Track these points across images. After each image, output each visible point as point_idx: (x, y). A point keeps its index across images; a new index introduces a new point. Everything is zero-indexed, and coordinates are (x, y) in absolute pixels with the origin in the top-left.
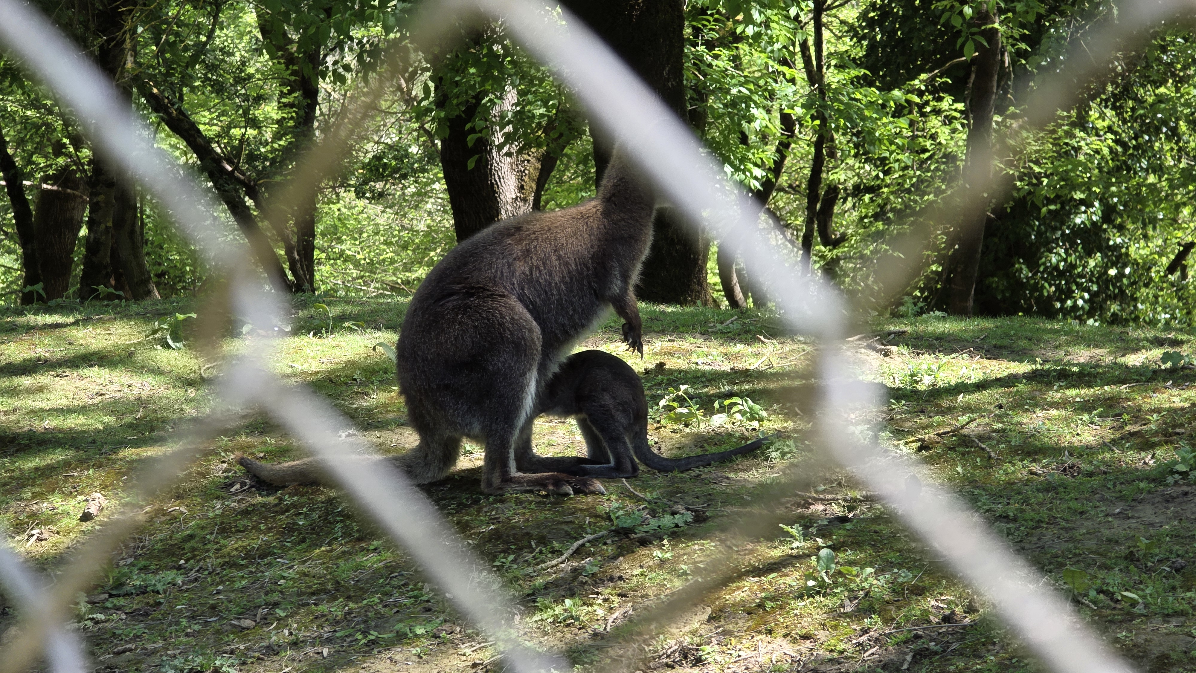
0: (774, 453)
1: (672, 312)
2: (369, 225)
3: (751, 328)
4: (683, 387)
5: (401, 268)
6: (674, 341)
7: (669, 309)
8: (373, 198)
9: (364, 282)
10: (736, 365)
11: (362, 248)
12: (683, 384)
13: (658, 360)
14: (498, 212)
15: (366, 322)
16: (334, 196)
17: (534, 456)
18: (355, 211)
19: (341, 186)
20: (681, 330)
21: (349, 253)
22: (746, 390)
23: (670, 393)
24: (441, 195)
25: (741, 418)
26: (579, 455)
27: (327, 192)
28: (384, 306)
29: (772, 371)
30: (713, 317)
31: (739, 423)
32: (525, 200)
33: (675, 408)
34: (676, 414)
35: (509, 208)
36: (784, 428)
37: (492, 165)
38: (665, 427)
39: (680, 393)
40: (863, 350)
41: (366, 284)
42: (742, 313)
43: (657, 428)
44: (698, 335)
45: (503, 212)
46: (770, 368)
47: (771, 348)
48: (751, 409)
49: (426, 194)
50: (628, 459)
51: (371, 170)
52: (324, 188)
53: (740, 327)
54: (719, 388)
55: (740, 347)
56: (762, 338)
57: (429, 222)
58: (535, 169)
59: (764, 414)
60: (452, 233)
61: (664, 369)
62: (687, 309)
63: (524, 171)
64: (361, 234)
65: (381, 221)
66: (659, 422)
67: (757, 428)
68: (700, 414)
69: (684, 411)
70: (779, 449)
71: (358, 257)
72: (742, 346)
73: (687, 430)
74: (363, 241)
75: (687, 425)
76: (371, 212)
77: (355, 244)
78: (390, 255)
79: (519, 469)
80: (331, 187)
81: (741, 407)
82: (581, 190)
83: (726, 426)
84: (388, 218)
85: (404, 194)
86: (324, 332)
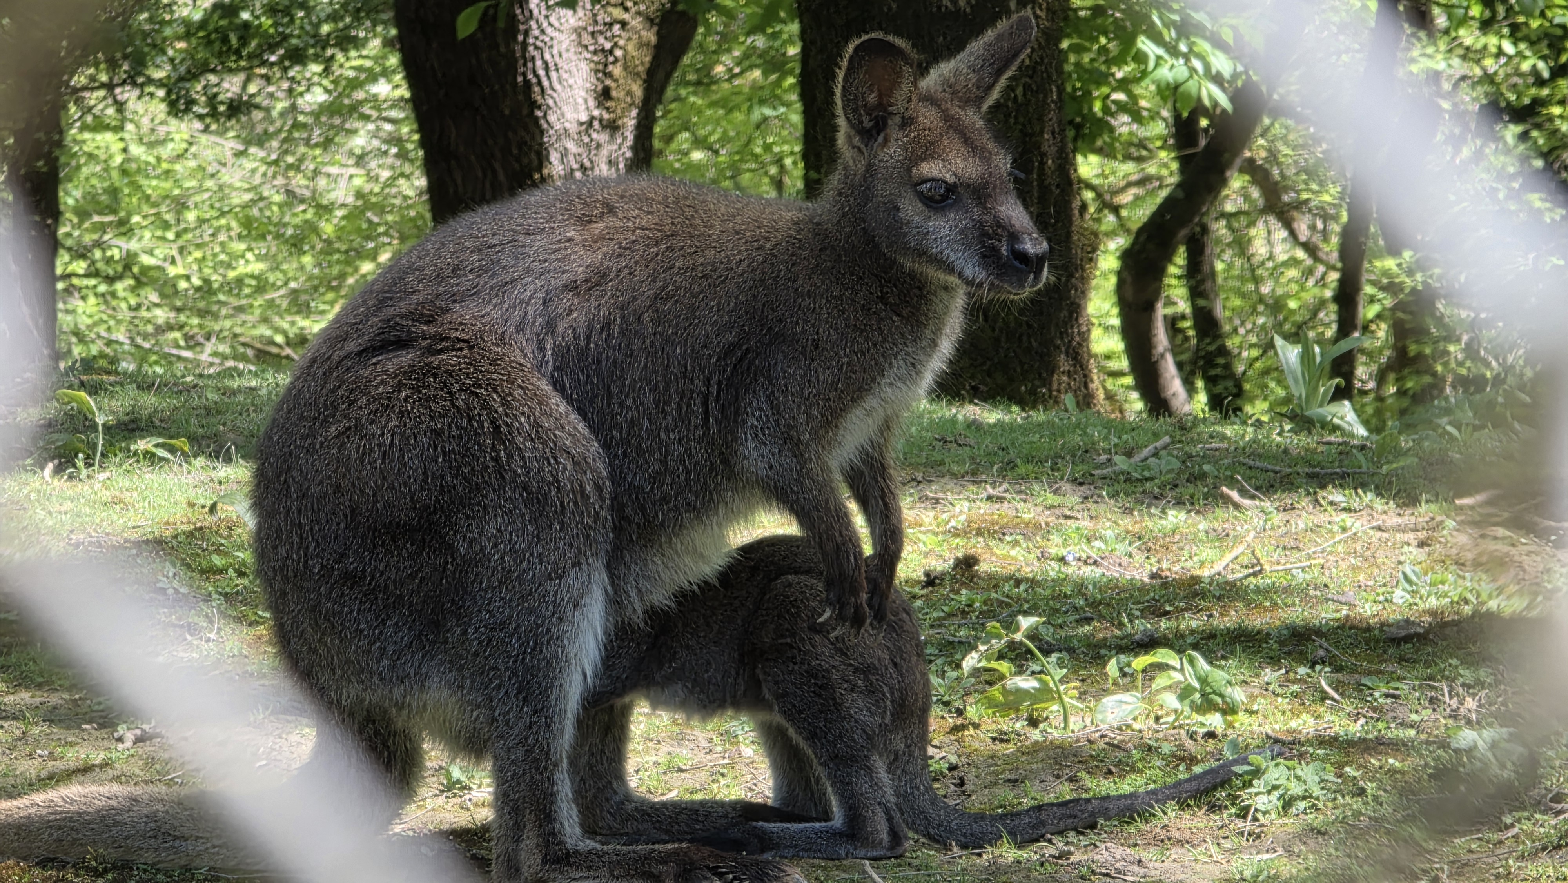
0: (1264, 798)
1: (999, 424)
2: (200, 190)
3: (1206, 467)
4: (1026, 622)
5: (285, 304)
6: (1001, 499)
7: (991, 416)
8: (214, 114)
9: (187, 338)
10: (1165, 565)
11: (181, 250)
12: (1026, 613)
13: (961, 547)
14: (542, 158)
15: (193, 439)
16: (111, 111)
17: (628, 797)
18: (166, 151)
19: (131, 80)
20: (1022, 470)
21: (147, 260)
22: (1192, 632)
23: (991, 636)
24: (394, 114)
25: (1176, 704)
26: (749, 797)
27: (93, 98)
28: (240, 398)
29: (1260, 581)
30: (1106, 438)
31: (1171, 718)
32: (612, 127)
33: (1002, 677)
34: (1005, 692)
35: (571, 146)
36: (1291, 732)
37: (526, 33)
38: (976, 726)
39: (1018, 637)
40: (1501, 532)
41: (191, 342)
42: (1183, 428)
43: (956, 729)
44: (1066, 487)
45: (554, 157)
46: (1255, 574)
47: (1258, 522)
48: (1203, 681)
49: (354, 108)
50: (879, 810)
51: (208, 42)
52: (85, 88)
53: (1176, 464)
54: (1121, 625)
55: (1175, 517)
56: (1235, 495)
57: (358, 182)
58: (641, 45)
59: (1238, 694)
60: (422, 210)
61: (976, 575)
62: (1039, 416)
63: (611, 52)
64: (179, 213)
65: (233, 177)
66: (960, 712)
67: (1219, 731)
68: (1070, 692)
69: (1027, 683)
70: (1275, 788)
71: (172, 271)
72: (1183, 515)
73: (1035, 735)
74: (186, 230)
75: (1033, 723)
76: (209, 154)
77: (163, 239)
78: (257, 267)
79: (590, 831)
80: (103, 86)
81: (1177, 676)
82: (762, 102)
83: (1137, 726)
84: (254, 171)
85: (293, 107)
86: (80, 464)
